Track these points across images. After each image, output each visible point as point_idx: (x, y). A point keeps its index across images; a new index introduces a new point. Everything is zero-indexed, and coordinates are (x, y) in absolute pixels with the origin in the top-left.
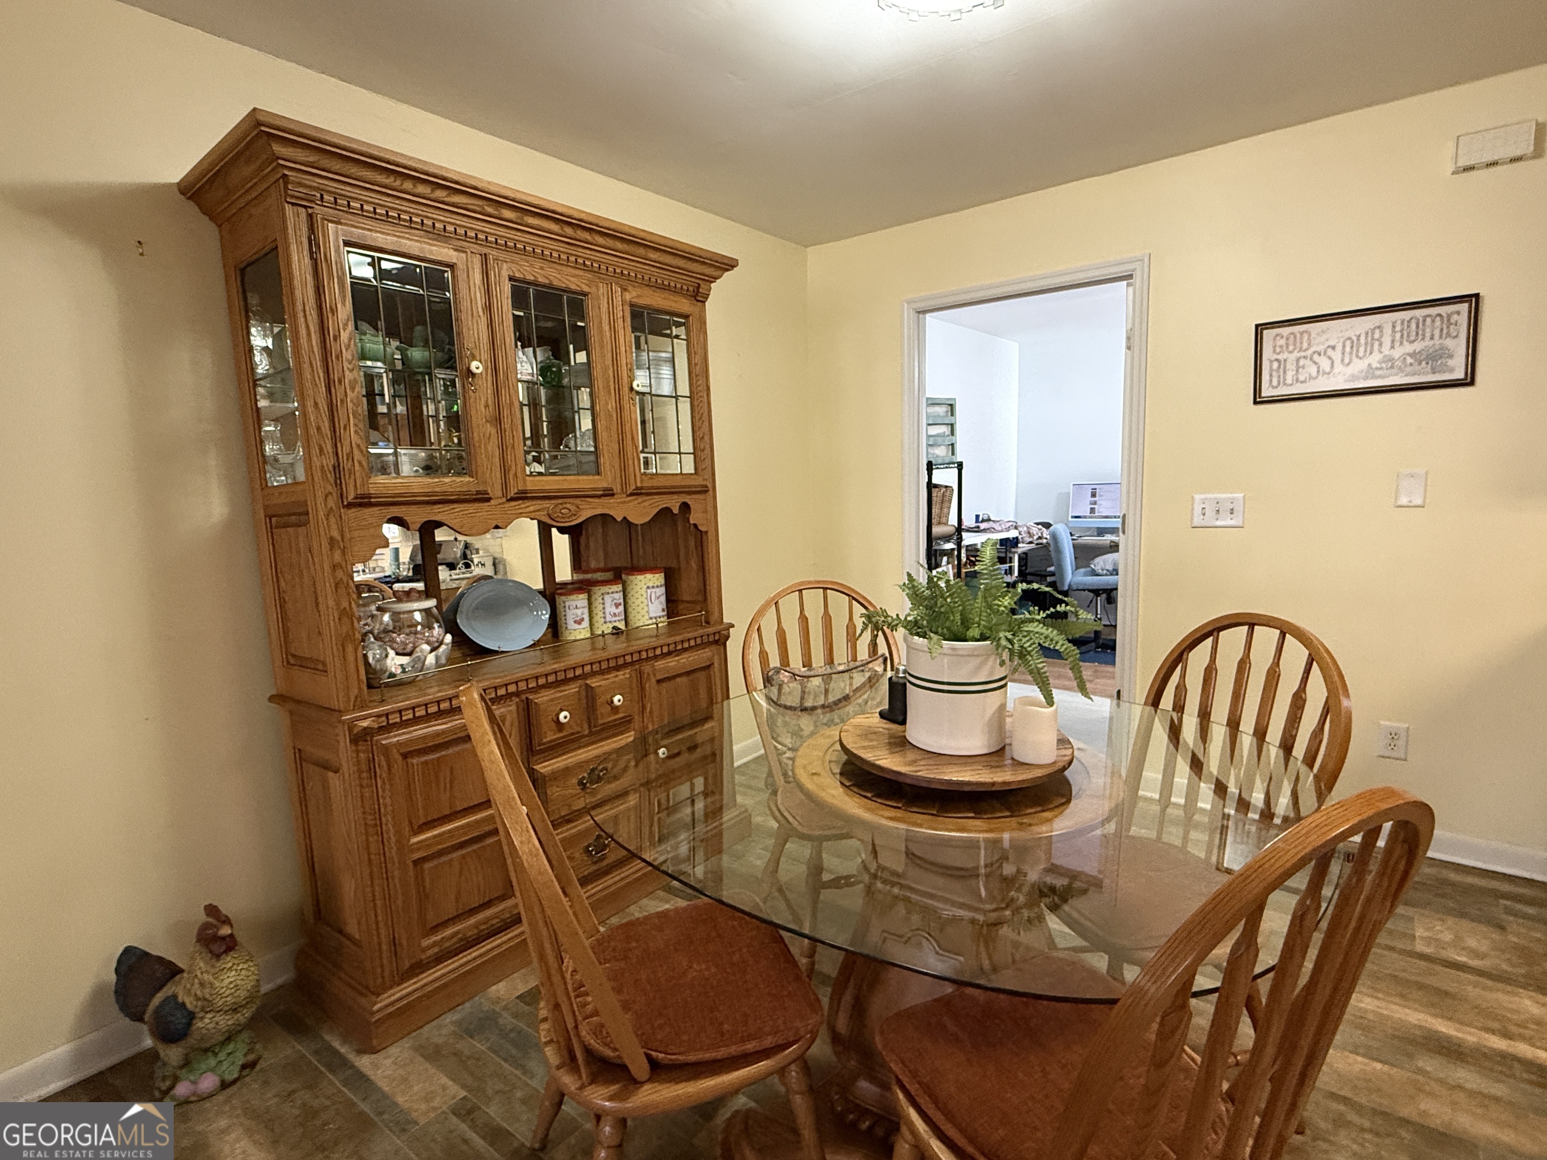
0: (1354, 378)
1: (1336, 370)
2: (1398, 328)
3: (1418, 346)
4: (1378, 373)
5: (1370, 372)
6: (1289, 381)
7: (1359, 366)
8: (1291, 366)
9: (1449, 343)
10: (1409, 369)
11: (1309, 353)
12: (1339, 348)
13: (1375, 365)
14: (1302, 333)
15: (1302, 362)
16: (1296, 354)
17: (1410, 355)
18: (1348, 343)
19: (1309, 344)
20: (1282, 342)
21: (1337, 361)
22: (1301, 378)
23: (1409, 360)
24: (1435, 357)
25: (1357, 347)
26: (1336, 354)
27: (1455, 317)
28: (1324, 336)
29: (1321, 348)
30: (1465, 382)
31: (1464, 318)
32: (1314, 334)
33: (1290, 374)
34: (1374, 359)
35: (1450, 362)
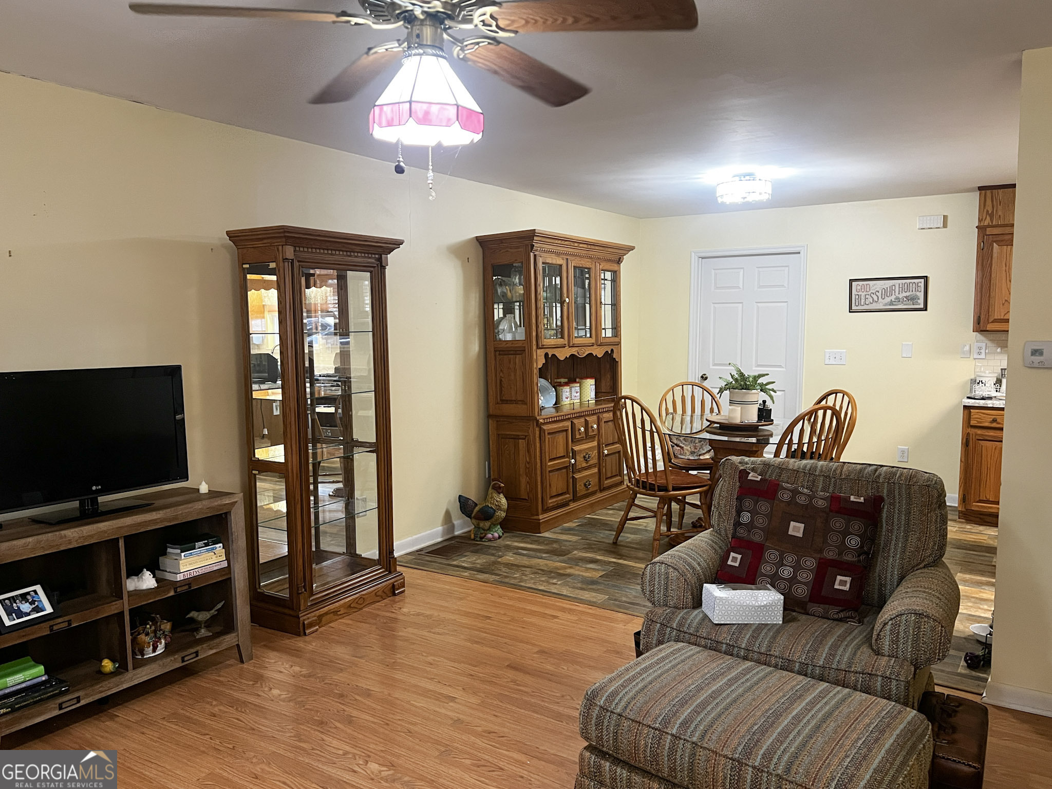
0: (886, 305)
1: (879, 301)
2: (901, 286)
3: (908, 294)
4: (894, 303)
5: (891, 303)
6: (862, 304)
7: (888, 300)
8: (863, 298)
9: (918, 293)
10: (905, 302)
11: (869, 293)
12: (880, 292)
13: (893, 300)
14: (867, 285)
15: (867, 296)
16: (865, 293)
17: (906, 297)
18: (884, 290)
19: (870, 290)
20: (859, 288)
21: (880, 298)
22: (867, 303)
23: (905, 299)
24: (913, 299)
25: (886, 293)
26: (879, 295)
27: (919, 284)
28: (875, 287)
29: (874, 291)
30: (925, 309)
31: (922, 285)
32: (871, 286)
33: (863, 301)
34: (893, 298)
35: (919, 301)
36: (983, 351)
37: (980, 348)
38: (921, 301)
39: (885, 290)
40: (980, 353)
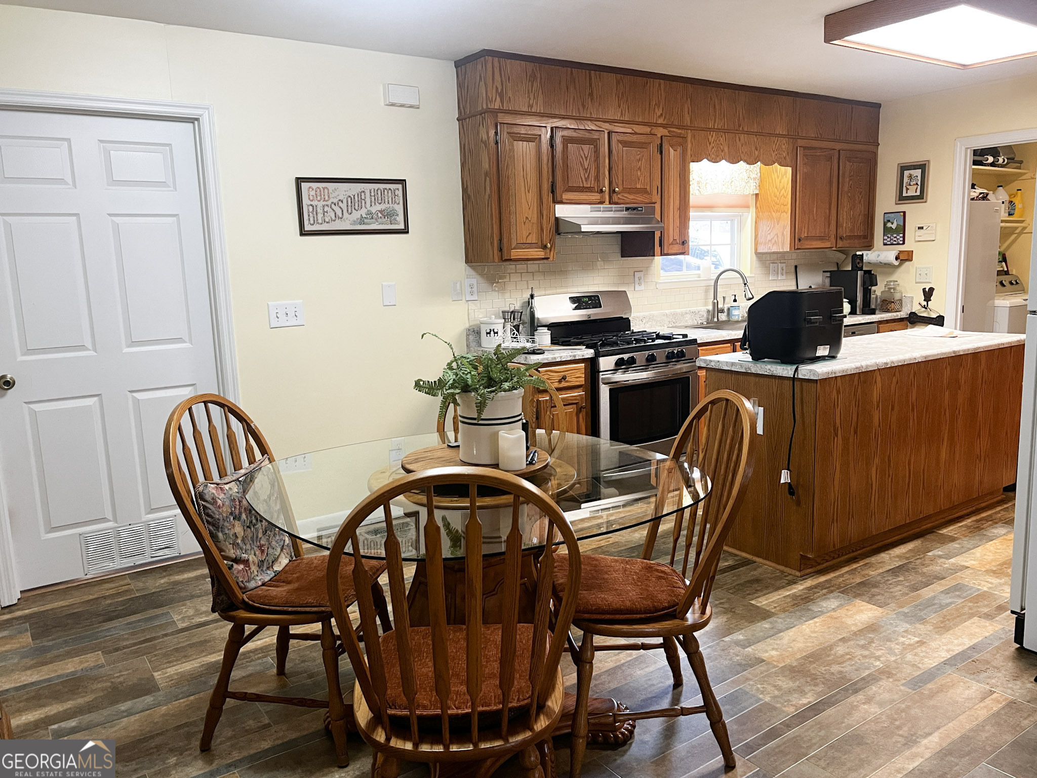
0: (354, 223)
1: (345, 217)
2: (373, 194)
3: (383, 207)
5: (362, 221)
6: (320, 221)
7: (356, 215)
8: (320, 211)
9: (396, 206)
10: (380, 220)
11: (329, 203)
12: (345, 201)
13: (364, 216)
14: (324, 189)
15: (326, 208)
16: (322, 203)
17: (381, 212)
18: (349, 199)
19: (329, 197)
20: (313, 193)
21: (345, 211)
22: (327, 220)
23: (380, 215)
24: (390, 214)
25: (354, 203)
26: (344, 206)
27: (397, 192)
28: (337, 193)
29: (335, 201)
30: (405, 231)
31: (400, 193)
32: (330, 191)
33: (320, 216)
34: (363, 212)
35: (398, 219)
36: (475, 289)
37: (471, 287)
38: (401, 218)
39: (351, 198)
40: (472, 293)
